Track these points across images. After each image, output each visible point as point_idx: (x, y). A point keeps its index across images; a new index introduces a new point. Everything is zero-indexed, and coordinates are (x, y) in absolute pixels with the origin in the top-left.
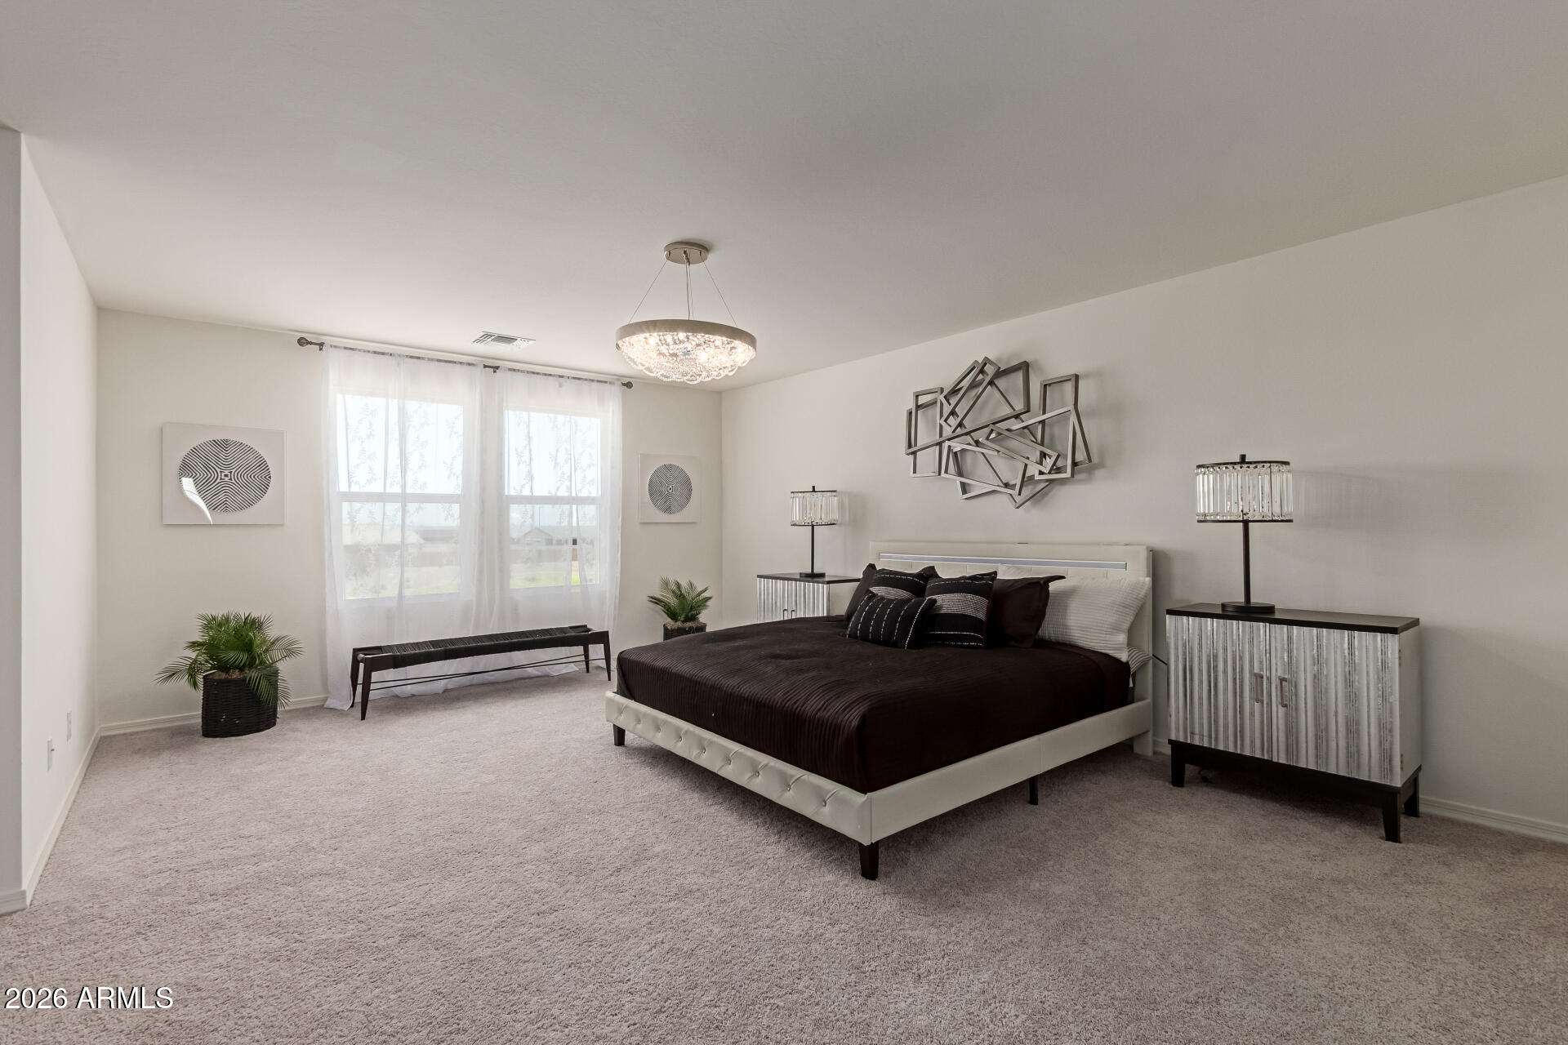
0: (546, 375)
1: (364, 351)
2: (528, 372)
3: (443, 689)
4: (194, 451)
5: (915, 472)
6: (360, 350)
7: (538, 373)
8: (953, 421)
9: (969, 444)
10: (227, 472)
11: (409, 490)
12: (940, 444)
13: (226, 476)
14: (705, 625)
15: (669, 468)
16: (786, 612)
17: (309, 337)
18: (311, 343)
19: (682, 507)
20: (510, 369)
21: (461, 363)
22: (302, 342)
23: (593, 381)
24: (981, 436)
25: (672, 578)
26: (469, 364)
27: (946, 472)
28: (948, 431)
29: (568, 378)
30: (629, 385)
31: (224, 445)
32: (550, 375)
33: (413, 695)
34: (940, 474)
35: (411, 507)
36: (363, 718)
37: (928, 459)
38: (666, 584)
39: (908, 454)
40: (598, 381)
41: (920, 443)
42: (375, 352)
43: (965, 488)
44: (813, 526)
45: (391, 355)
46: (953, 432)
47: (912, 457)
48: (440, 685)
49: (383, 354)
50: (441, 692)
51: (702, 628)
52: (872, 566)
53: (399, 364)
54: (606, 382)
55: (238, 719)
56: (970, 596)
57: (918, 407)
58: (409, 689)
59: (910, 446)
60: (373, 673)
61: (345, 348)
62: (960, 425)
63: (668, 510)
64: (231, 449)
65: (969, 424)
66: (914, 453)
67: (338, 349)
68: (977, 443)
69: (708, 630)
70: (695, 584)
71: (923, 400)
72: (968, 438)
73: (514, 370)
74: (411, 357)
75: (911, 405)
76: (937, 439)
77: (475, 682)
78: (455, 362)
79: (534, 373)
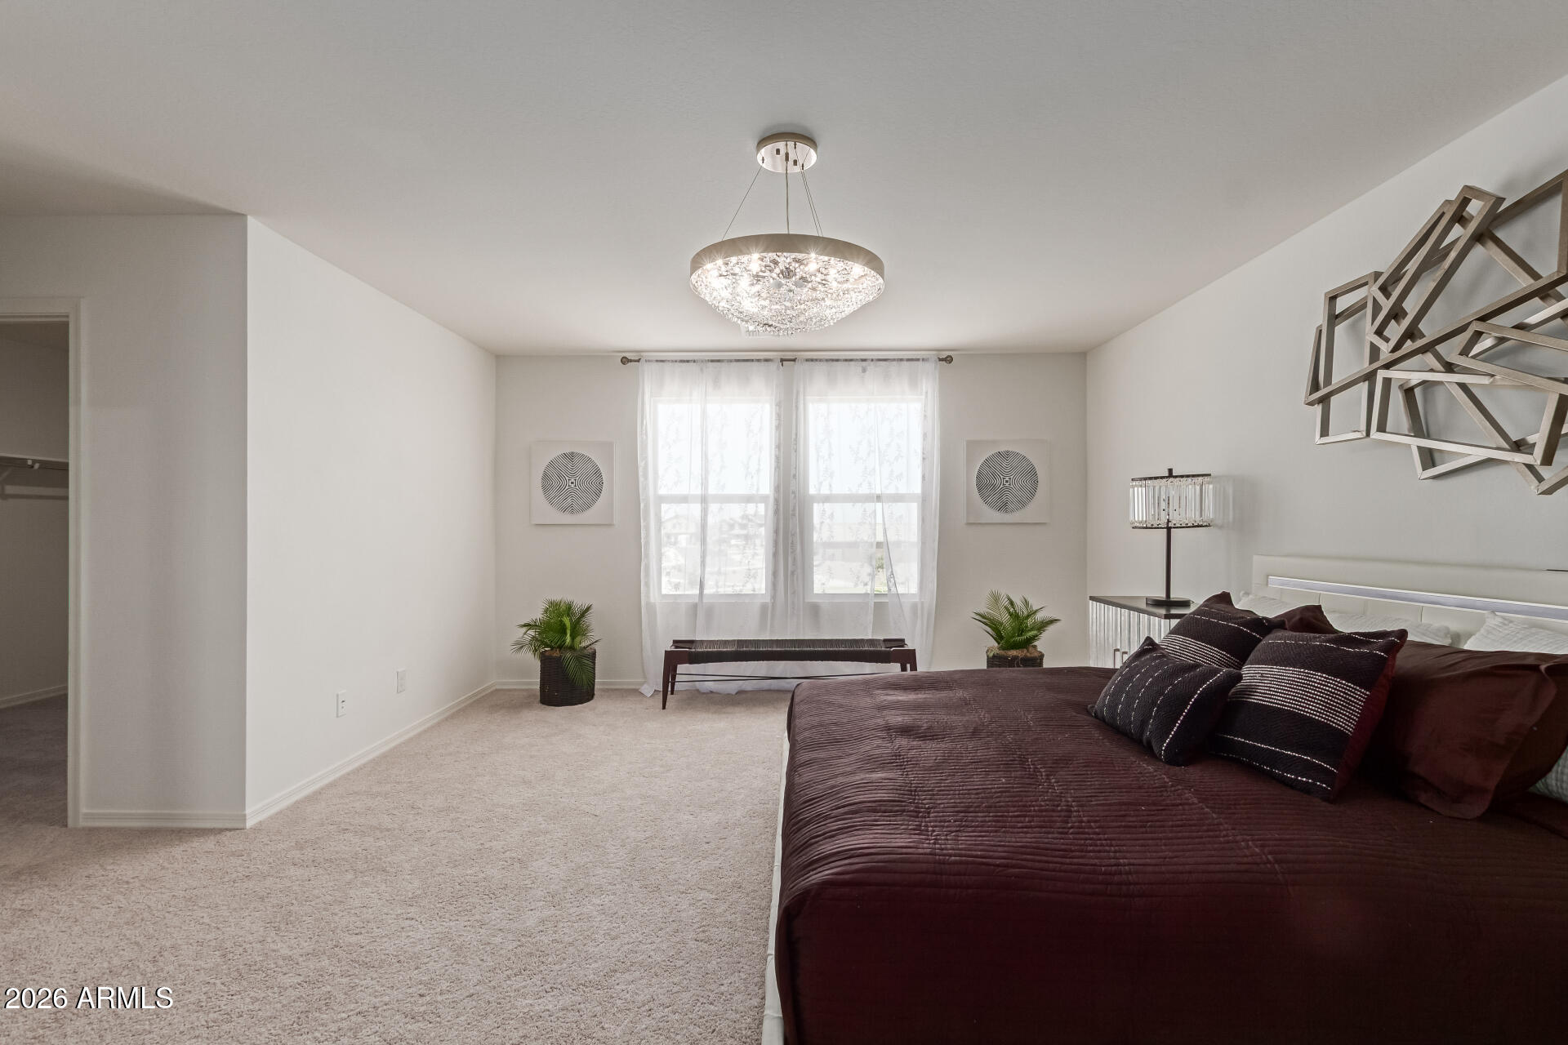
0: (846, 360)
1: (672, 361)
2: (827, 360)
3: (736, 691)
4: (551, 464)
5: (1325, 432)
6: (669, 361)
7: (837, 360)
8: (1395, 331)
9: (1432, 370)
10: (573, 480)
11: (712, 491)
12: (1370, 377)
13: (572, 483)
14: (1042, 656)
15: (1004, 455)
16: (1117, 653)
17: (629, 356)
18: (631, 361)
19: (1023, 504)
20: (807, 360)
21: (758, 360)
22: (625, 361)
23: (901, 360)
24: (1450, 350)
25: (1003, 592)
26: (767, 360)
27: (1382, 428)
28: (1386, 353)
29: (872, 360)
30: (948, 360)
31: (571, 456)
32: (851, 360)
33: (712, 692)
34: (1368, 434)
35: (713, 507)
36: (664, 708)
37: (1350, 406)
38: (996, 598)
39: (1311, 404)
40: (908, 360)
41: (1337, 379)
42: (682, 361)
43: (1429, 458)
44: (1169, 529)
45: (694, 361)
46: (1394, 351)
47: (1318, 409)
48: (733, 687)
49: (688, 361)
50: (734, 693)
51: (1037, 661)
52: (1225, 598)
53: (702, 370)
54: (918, 360)
55: (557, 691)
56: (1319, 677)
57: (1334, 318)
58: (710, 686)
59: (1315, 387)
60: (679, 666)
61: (657, 361)
62: (1411, 333)
63: (1003, 507)
64: (576, 460)
65: (1430, 329)
66: (1324, 400)
67: (650, 363)
68: (1449, 368)
69: (1048, 664)
70: (1031, 601)
71: (1342, 304)
72: (1429, 359)
73: (812, 360)
74: (712, 361)
75: (1321, 319)
76: (1365, 366)
77: (772, 687)
78: (752, 360)
79: (833, 360)
